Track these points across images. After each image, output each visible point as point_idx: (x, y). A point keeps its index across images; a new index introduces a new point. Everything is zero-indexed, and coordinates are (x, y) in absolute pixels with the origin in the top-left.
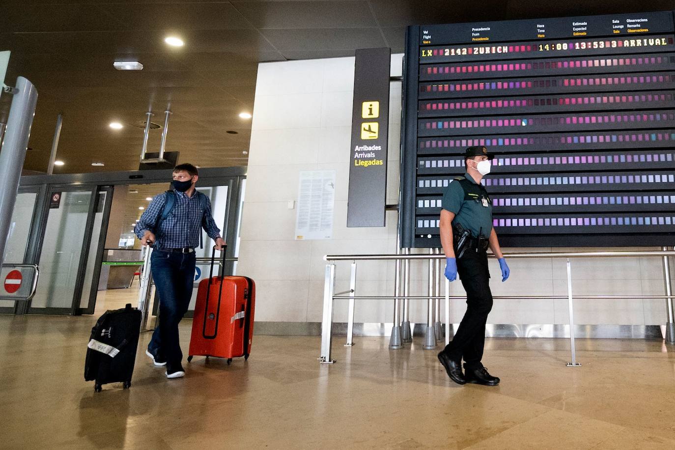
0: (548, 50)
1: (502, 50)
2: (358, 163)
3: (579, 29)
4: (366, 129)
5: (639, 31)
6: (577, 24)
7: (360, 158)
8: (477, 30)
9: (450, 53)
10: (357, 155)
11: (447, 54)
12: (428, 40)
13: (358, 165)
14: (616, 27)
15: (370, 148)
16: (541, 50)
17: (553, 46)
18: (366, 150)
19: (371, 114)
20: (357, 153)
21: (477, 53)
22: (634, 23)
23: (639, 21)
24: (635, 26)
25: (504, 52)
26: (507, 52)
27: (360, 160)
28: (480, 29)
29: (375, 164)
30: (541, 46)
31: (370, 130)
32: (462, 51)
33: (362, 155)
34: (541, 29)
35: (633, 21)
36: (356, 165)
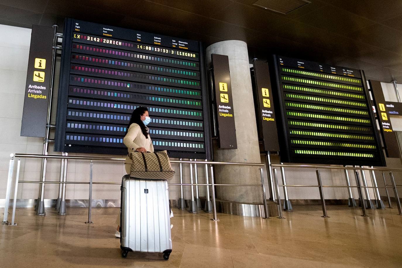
0: (141, 48)
1: (118, 43)
2: (30, 95)
3: (157, 41)
4: (36, 75)
5: (184, 48)
6: (156, 38)
7: (32, 93)
8: (106, 29)
9: (90, 39)
10: (29, 91)
11: (88, 39)
12: (78, 29)
13: (30, 97)
14: (174, 44)
15: (39, 88)
16: (138, 48)
17: (144, 47)
18: (36, 88)
19: (40, 66)
20: (30, 90)
21: (105, 42)
22: (182, 44)
23: (184, 43)
24: (182, 45)
25: (119, 45)
26: (121, 45)
27: (32, 94)
28: (107, 29)
29: (41, 98)
30: (138, 46)
31: (39, 76)
32: (97, 40)
33: (33, 91)
34: (139, 36)
35: (182, 42)
36: (29, 96)
